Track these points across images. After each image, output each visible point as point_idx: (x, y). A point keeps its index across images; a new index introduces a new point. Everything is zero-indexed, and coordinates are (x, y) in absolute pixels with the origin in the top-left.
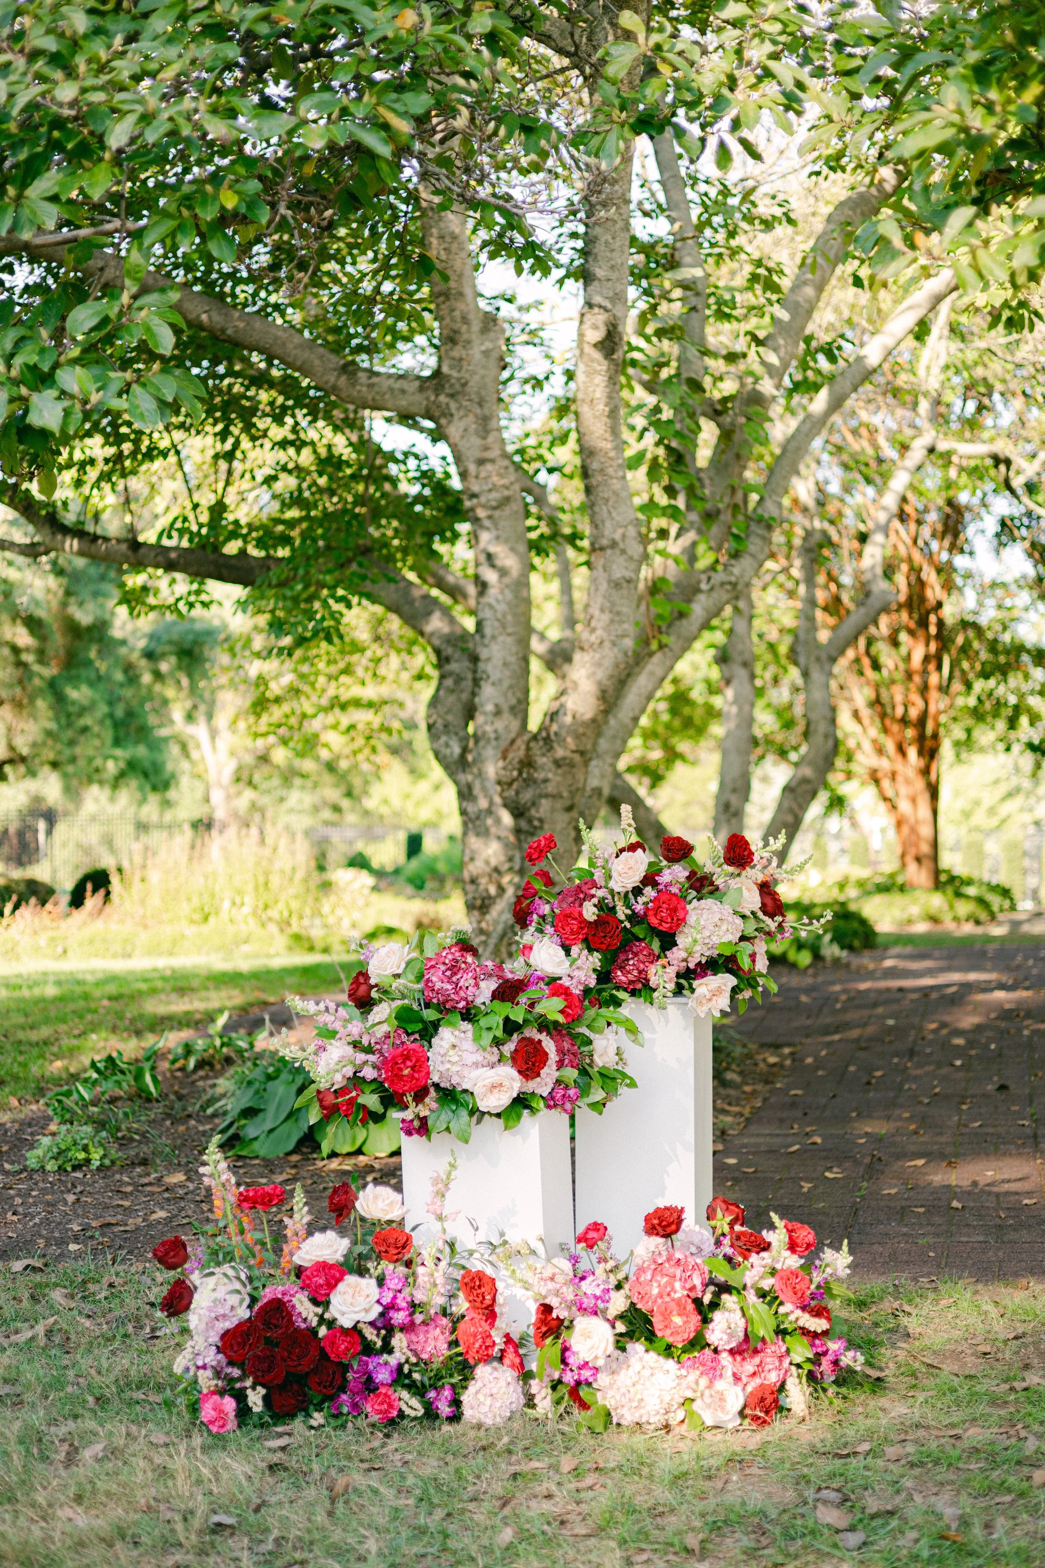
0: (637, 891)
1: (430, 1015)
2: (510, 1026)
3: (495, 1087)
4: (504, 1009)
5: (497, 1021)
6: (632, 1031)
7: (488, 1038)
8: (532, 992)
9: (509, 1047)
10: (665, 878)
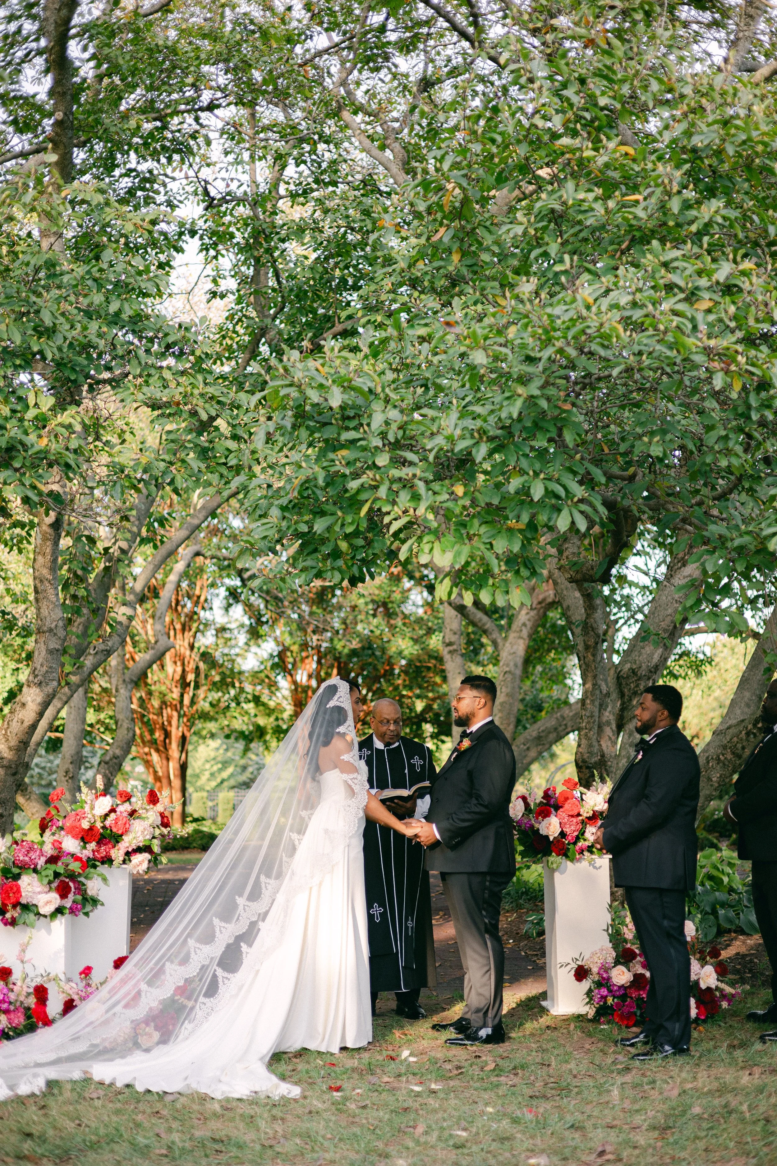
0: (107, 815)
1: (16, 871)
2: (57, 875)
3: (48, 902)
4: (53, 867)
5: (50, 873)
6: (105, 880)
7: (45, 881)
8: (64, 860)
9: (55, 885)
10: (120, 809)
